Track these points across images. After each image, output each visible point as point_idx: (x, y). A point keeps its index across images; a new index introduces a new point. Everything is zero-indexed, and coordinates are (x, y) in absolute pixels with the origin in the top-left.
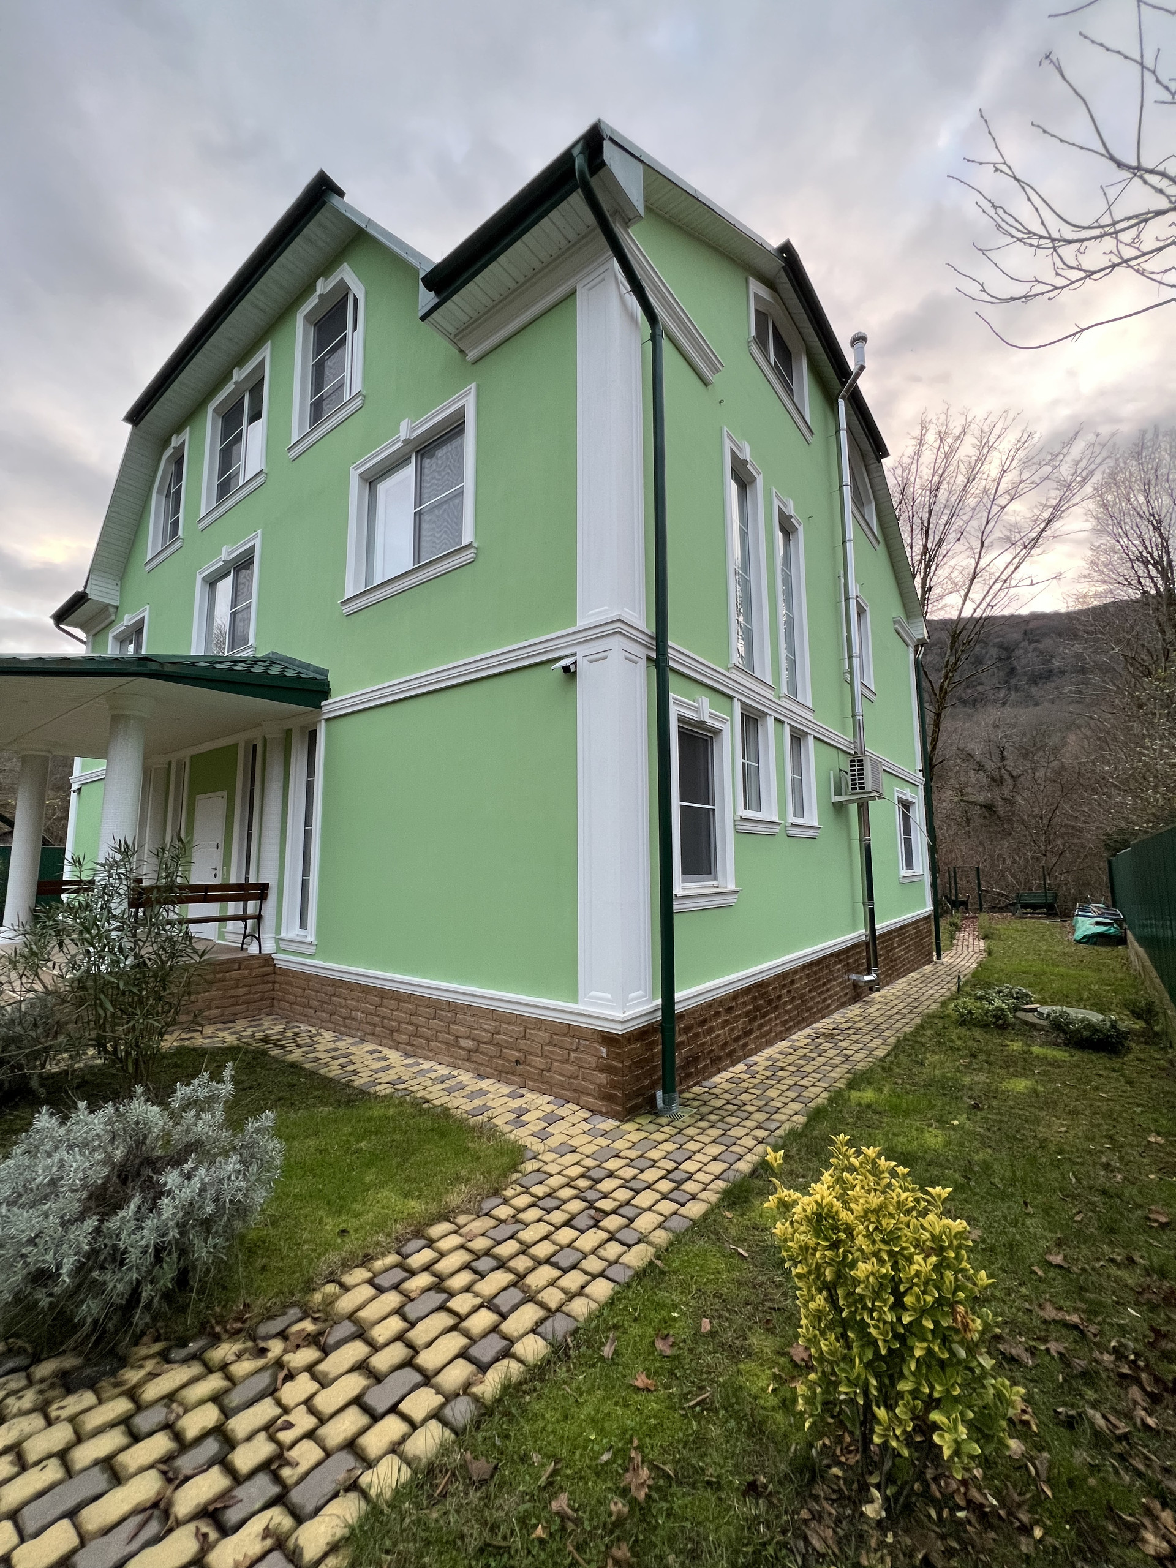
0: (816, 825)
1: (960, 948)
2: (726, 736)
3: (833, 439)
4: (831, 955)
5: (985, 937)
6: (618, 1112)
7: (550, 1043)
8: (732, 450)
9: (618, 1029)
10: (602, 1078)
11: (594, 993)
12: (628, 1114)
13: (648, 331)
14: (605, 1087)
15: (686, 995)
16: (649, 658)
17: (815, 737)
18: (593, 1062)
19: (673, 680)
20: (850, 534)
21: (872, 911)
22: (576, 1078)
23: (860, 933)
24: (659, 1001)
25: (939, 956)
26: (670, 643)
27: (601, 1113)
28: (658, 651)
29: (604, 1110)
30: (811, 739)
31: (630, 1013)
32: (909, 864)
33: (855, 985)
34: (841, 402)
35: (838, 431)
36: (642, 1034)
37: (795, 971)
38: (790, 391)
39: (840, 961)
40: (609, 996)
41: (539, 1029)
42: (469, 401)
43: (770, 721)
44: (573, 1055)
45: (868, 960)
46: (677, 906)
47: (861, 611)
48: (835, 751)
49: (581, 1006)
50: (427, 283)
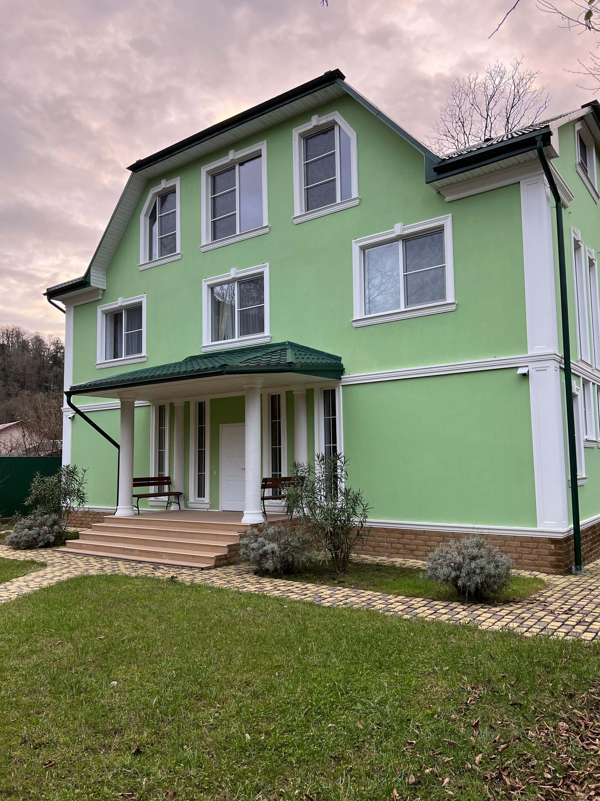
2: (579, 397)
6: (562, 572)
7: (520, 547)
8: (574, 237)
10: (553, 558)
11: (545, 522)
12: (569, 572)
13: (554, 203)
14: (554, 562)
16: (561, 368)
18: (547, 552)
22: (537, 560)
24: (572, 526)
26: (571, 361)
27: (552, 574)
28: (565, 364)
29: (554, 572)
36: (567, 539)
40: (554, 523)
41: (513, 541)
42: (447, 221)
43: (591, 384)
44: (535, 550)
46: (579, 483)
49: (539, 528)
50: (435, 169)
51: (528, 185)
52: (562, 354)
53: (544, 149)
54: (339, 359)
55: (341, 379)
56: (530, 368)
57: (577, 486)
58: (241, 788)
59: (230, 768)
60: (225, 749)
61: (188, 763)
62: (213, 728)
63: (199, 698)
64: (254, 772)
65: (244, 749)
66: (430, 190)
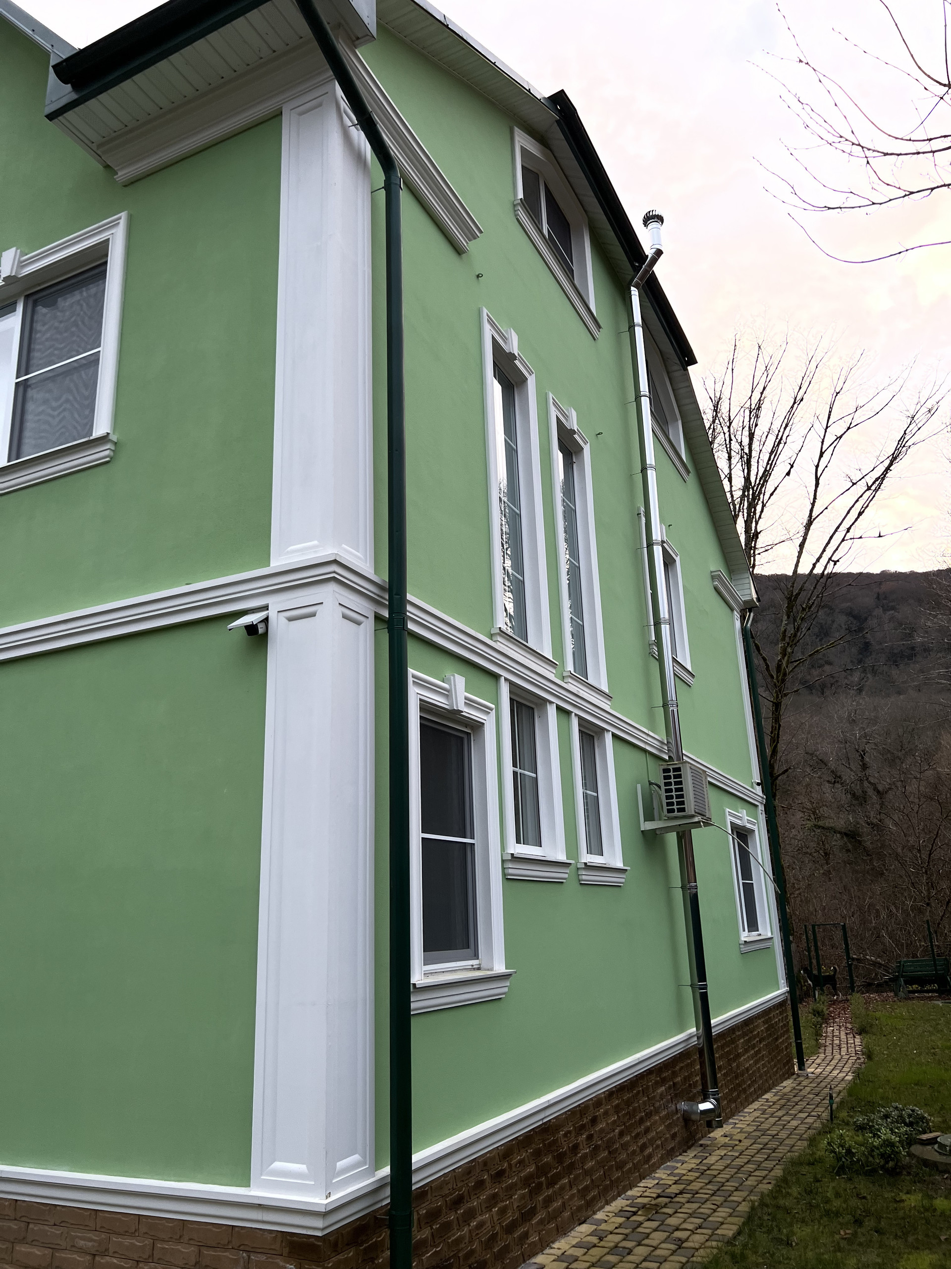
0: (620, 864)
1: (829, 1049)
2: (489, 733)
3: (626, 336)
4: (650, 1072)
5: (862, 1031)
8: (493, 337)
9: (316, 1227)
11: (278, 1165)
13: (380, 177)
15: (432, 1154)
16: (378, 618)
17: (614, 736)
19: (413, 651)
20: (650, 459)
21: (704, 998)
23: (689, 1033)
24: (386, 1171)
25: (802, 1066)
26: (409, 597)
28: (391, 609)
30: (608, 738)
31: (338, 1195)
32: (753, 925)
33: (687, 1119)
34: (634, 292)
35: (632, 327)
37: (597, 1102)
38: (569, 273)
39: (663, 1081)
41: (179, 1240)
43: (552, 711)
45: (704, 1076)
46: (417, 1003)
47: (669, 562)
48: (641, 756)
49: (256, 1192)
50: (59, 72)
51: (301, 114)
52: (382, 577)
56: (272, 613)
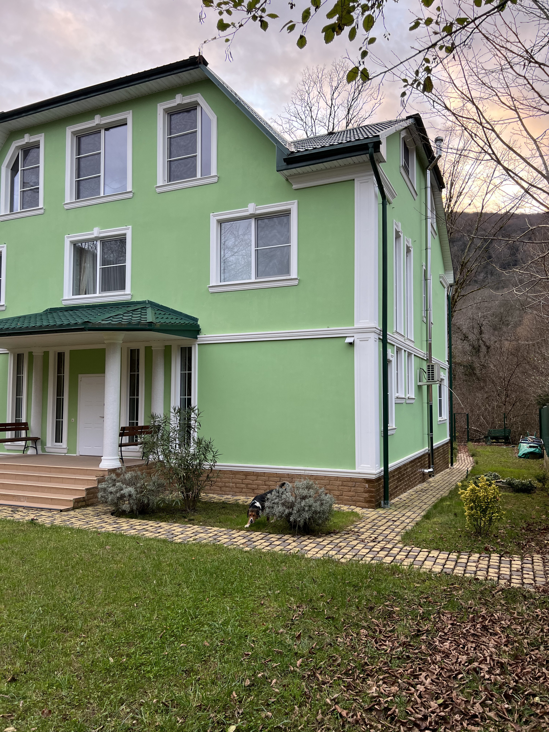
0: (414, 397)
1: (460, 461)
2: (393, 362)
4: (417, 458)
5: (473, 456)
6: (373, 506)
7: (342, 485)
8: (395, 229)
9: (373, 477)
10: (366, 495)
11: (362, 465)
12: (378, 506)
13: (380, 200)
14: (367, 498)
15: (392, 464)
16: (379, 339)
17: (415, 355)
18: (362, 490)
19: (388, 346)
21: (432, 438)
22: (354, 497)
23: (426, 448)
24: (383, 468)
25: (452, 465)
27: (366, 507)
29: (367, 506)
30: (413, 355)
32: (441, 415)
33: (424, 474)
34: (428, 172)
36: (378, 479)
37: (405, 465)
39: (419, 462)
40: (369, 466)
41: (337, 481)
42: (293, 206)
43: (403, 351)
44: (353, 488)
45: (429, 462)
46: (390, 433)
48: (419, 359)
49: (357, 470)
50: (285, 160)
51: (361, 183)
52: (381, 328)
53: (374, 154)
54: (196, 320)
55: (197, 338)
56: (355, 338)
57: (388, 436)
58: (107, 702)
59: (97, 687)
60: (92, 671)
61: (60, 686)
62: (80, 655)
63: (66, 630)
64: (118, 689)
65: (108, 671)
66: (280, 177)
